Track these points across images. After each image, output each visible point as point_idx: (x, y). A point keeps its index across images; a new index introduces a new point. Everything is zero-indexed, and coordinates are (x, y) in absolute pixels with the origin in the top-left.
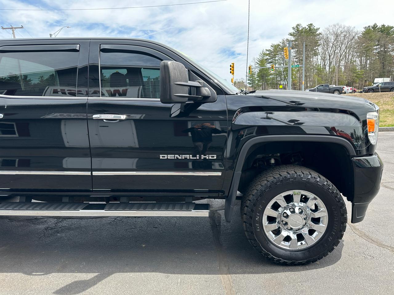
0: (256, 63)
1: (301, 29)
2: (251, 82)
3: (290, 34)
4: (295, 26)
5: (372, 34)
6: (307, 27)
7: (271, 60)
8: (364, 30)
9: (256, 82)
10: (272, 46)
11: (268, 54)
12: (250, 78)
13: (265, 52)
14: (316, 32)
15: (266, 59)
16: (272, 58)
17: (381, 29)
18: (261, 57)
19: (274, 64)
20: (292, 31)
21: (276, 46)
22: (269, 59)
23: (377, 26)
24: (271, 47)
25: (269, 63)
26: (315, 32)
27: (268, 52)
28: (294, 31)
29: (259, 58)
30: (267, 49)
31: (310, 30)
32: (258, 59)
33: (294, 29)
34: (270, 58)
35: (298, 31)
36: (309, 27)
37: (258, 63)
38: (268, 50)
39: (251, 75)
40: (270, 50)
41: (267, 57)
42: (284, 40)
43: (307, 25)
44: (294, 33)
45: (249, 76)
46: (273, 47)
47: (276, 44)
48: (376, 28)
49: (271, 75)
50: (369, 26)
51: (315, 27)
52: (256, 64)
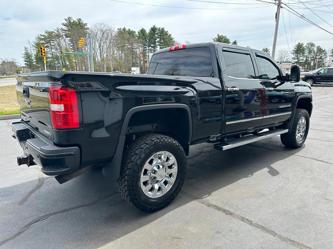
1: (72, 21)
2: (28, 64)
3: (64, 24)
4: (67, 18)
5: (124, 34)
6: (77, 21)
7: (47, 45)
8: (118, 31)
9: (34, 64)
10: (46, 32)
11: (43, 39)
12: (27, 59)
13: (41, 37)
14: (85, 26)
15: (42, 44)
16: (47, 43)
17: (129, 32)
18: (37, 41)
19: (50, 49)
20: (65, 22)
21: (49, 32)
22: (44, 44)
23: (126, 29)
24: (46, 33)
26: (83, 26)
27: (43, 37)
28: (67, 23)
29: (35, 41)
30: (42, 34)
31: (79, 23)
32: (34, 43)
33: (66, 20)
34: (45, 42)
35: (70, 22)
36: (79, 21)
37: (34, 46)
38: (43, 36)
39: (28, 56)
40: (44, 35)
41: (43, 41)
42: (58, 28)
43: (77, 20)
44: (66, 24)
46: (47, 33)
47: (50, 31)
48: (125, 31)
49: (48, 58)
50: (121, 29)
51: (83, 21)
52: (33, 46)
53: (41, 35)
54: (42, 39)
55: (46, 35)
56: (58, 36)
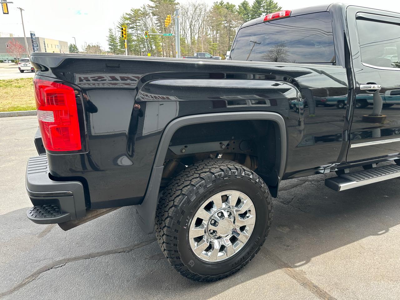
0: (117, 26)
2: (112, 48)
5: (221, 9)
7: (132, 25)
8: (214, 5)
9: (118, 48)
10: (131, 10)
11: (129, 18)
12: (111, 43)
13: (126, 16)
15: (127, 24)
16: (133, 23)
17: (226, 6)
19: (135, 30)
22: (130, 24)
24: (132, 12)
25: (130, 28)
26: (173, 1)
27: (128, 17)
29: (120, 22)
32: (119, 23)
34: (130, 23)
38: (129, 15)
39: (112, 39)
40: (130, 14)
41: (128, 22)
42: (145, 5)
45: (110, 40)
46: (133, 11)
47: (136, 9)
48: (223, 5)
49: (134, 41)
50: (217, 2)
52: (118, 28)
53: (126, 14)
54: (127, 19)
55: (131, 14)
56: (145, 14)
